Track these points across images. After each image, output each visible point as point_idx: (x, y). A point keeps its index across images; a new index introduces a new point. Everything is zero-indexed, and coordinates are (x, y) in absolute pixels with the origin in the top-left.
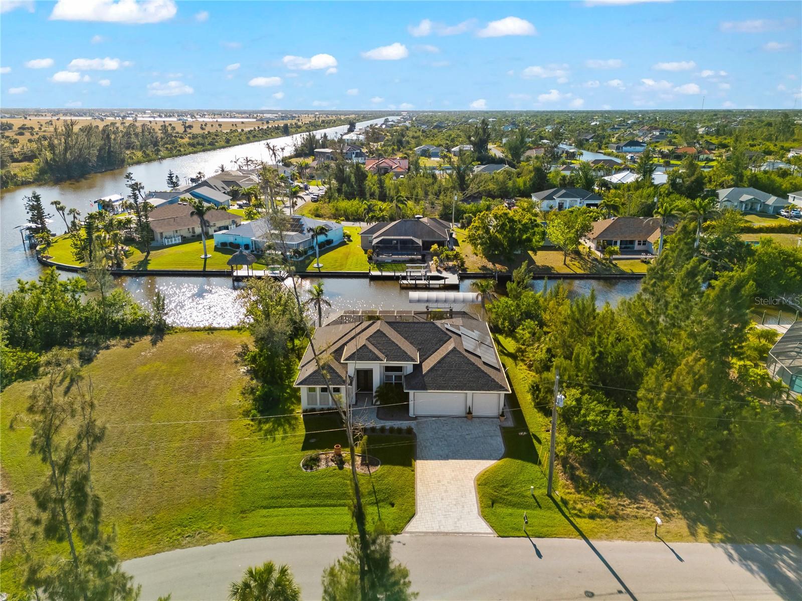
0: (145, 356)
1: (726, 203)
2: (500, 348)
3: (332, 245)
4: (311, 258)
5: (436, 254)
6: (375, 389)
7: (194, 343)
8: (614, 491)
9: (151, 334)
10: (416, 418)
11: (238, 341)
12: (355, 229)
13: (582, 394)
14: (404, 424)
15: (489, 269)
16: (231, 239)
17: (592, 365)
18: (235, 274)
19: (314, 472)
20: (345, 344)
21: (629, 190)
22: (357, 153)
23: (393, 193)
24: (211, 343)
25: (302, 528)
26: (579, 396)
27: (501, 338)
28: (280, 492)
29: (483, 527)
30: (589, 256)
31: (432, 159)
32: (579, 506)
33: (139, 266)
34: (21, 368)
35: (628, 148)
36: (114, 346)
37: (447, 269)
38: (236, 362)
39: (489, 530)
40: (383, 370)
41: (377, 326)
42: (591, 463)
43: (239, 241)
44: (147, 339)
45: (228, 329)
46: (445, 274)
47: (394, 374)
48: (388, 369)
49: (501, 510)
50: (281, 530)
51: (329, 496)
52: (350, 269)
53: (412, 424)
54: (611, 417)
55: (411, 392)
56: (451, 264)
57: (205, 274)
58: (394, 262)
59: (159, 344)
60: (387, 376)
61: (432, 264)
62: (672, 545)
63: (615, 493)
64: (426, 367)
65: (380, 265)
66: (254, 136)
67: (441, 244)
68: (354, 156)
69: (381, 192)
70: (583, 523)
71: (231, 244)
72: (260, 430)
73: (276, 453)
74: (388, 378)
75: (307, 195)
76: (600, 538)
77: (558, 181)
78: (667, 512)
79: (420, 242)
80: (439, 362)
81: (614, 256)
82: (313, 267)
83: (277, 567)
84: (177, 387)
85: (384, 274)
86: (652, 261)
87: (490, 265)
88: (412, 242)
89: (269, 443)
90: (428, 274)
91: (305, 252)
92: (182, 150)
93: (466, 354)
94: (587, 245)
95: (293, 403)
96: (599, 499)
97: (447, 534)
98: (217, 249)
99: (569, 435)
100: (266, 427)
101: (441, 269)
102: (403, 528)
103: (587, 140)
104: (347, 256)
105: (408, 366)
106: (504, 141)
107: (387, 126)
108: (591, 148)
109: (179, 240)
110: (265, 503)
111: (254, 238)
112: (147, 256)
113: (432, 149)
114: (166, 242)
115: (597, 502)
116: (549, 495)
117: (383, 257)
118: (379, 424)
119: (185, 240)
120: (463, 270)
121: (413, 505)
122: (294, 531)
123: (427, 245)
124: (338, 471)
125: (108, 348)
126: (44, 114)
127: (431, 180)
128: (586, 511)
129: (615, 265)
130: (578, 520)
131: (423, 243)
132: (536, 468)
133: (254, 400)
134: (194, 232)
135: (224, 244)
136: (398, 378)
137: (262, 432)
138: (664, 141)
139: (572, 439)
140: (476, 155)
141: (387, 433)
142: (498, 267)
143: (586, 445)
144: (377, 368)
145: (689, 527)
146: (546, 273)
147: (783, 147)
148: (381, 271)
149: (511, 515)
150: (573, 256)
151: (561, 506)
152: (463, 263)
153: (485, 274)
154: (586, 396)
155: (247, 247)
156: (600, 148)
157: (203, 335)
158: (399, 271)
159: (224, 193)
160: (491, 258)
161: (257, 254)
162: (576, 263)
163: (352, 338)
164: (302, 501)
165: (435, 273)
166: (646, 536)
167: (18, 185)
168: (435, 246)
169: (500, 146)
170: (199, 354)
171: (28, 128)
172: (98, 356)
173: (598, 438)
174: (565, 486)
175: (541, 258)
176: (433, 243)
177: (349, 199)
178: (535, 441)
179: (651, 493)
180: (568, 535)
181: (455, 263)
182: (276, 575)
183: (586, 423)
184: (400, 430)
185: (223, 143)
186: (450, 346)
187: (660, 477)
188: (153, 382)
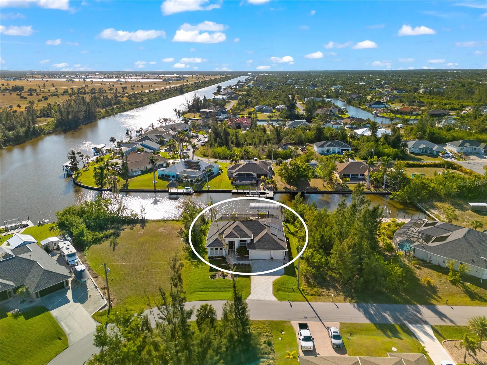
0: (141, 234)
1: (412, 149)
2: (288, 230)
3: (214, 175)
4: (204, 183)
5: (263, 181)
6: (236, 249)
7: (159, 227)
8: (321, 287)
9: (140, 223)
10: (251, 260)
11: (177, 227)
12: (224, 165)
13: (314, 251)
14: (246, 262)
15: (288, 189)
16: (166, 173)
17: (319, 240)
18: (170, 191)
19: (214, 280)
20: (224, 231)
21: (364, 142)
22: (223, 112)
23: (242, 141)
24: (166, 227)
25: (212, 298)
26: (312, 252)
27: (288, 225)
28: (203, 287)
29: (274, 298)
30: (336, 182)
31: (265, 113)
32: (308, 292)
33: (124, 187)
34: (94, 239)
35: (375, 106)
36: (126, 229)
37: (268, 189)
38: (178, 236)
39: (276, 299)
40: (239, 241)
41: (237, 223)
42: (315, 277)
43: (170, 174)
44: (139, 225)
45: (172, 221)
46: (267, 191)
47: (243, 243)
48: (241, 241)
49: (280, 293)
50: (205, 299)
51: (220, 288)
52: (223, 188)
53: (250, 262)
54: (323, 260)
55: (250, 250)
56: (270, 186)
57: (155, 191)
58: (244, 184)
59: (145, 228)
60: (240, 244)
61: (261, 185)
62: (336, 303)
63: (322, 287)
64: (256, 240)
65: (237, 186)
66: (164, 96)
67: (266, 175)
68: (221, 113)
69: (237, 142)
70: (308, 297)
71: (166, 175)
72: (193, 264)
73: (200, 273)
74: (241, 244)
75: (198, 141)
76: (313, 302)
77: (328, 135)
78: (339, 293)
79: (255, 175)
80: (261, 238)
81: (347, 182)
82: (206, 187)
83: (209, 305)
84: (157, 247)
85: (239, 191)
86: (365, 185)
87: (288, 187)
88: (252, 175)
89: (196, 270)
90: (259, 191)
91: (202, 180)
92: (125, 107)
93: (271, 235)
94: (336, 175)
95: (204, 254)
96: (315, 289)
97: (261, 300)
98: (159, 178)
99: (307, 267)
100: (195, 263)
101: (266, 189)
102: (246, 298)
103: (354, 99)
104: (221, 181)
105: (249, 240)
106: (306, 99)
107: (239, 87)
108: (355, 104)
109: (140, 173)
110: (198, 290)
111: (177, 173)
112: (127, 182)
113: (265, 107)
114: (135, 174)
115: (315, 290)
116: (298, 288)
117: (238, 182)
118: (237, 262)
119: (143, 173)
120: (275, 189)
121: (250, 291)
122: (209, 299)
123: (259, 176)
124: (223, 279)
125: (123, 230)
126: (37, 76)
127: (263, 133)
128: (310, 293)
129: (347, 187)
130: (307, 296)
131: (257, 175)
132: (295, 278)
133: (189, 253)
134: (146, 168)
135: (162, 175)
136: (245, 244)
137: (193, 265)
138: (397, 99)
139: (308, 268)
140: (289, 113)
141: (240, 266)
142: (292, 187)
143: (313, 270)
144: (237, 241)
145: (344, 298)
146: (315, 191)
147: (462, 105)
148: (237, 190)
149: (284, 294)
150: (328, 181)
151: (302, 291)
152: (276, 185)
153: (286, 191)
154: (316, 252)
155: (174, 177)
156: (360, 105)
157: (162, 223)
158: (246, 189)
159: (157, 143)
160: (289, 183)
161: (179, 181)
162: (329, 186)
163: (227, 228)
164: (211, 290)
165: (262, 191)
166: (329, 301)
167: (45, 135)
168: (263, 177)
169: (303, 103)
170: (162, 232)
171: (34, 90)
172: (121, 233)
173: (318, 268)
174: (305, 285)
175: (313, 183)
176: (262, 175)
177: (220, 146)
178: (296, 269)
179: (335, 288)
180: (302, 301)
181: (272, 185)
182: (208, 307)
183: (314, 262)
184: (245, 265)
185: (147, 102)
186: (265, 232)
187: (339, 282)
188: (147, 245)
